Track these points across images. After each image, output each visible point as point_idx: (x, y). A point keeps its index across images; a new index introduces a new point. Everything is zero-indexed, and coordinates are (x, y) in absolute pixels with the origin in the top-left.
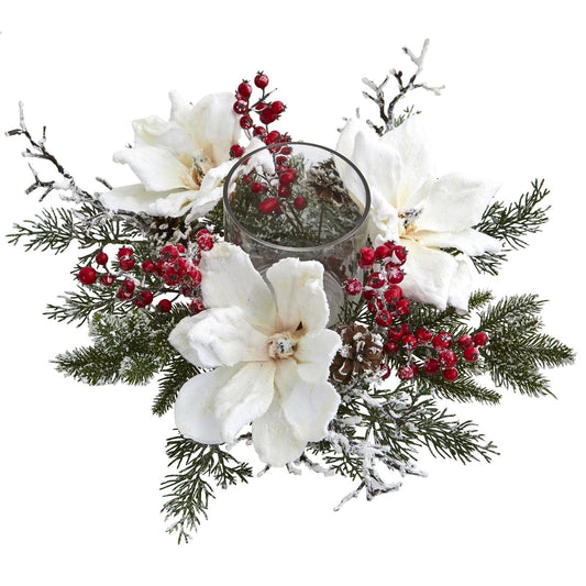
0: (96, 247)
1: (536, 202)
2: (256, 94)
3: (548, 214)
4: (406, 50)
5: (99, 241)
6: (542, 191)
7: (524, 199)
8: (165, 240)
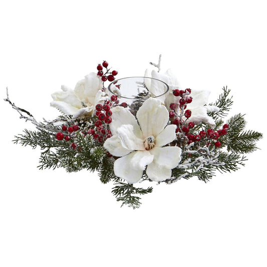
0: (46, 149)
1: (226, 96)
2: (104, 70)
3: (232, 100)
4: (151, 63)
5: (47, 146)
6: (227, 91)
7: (221, 97)
8: (83, 127)
